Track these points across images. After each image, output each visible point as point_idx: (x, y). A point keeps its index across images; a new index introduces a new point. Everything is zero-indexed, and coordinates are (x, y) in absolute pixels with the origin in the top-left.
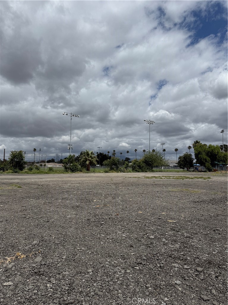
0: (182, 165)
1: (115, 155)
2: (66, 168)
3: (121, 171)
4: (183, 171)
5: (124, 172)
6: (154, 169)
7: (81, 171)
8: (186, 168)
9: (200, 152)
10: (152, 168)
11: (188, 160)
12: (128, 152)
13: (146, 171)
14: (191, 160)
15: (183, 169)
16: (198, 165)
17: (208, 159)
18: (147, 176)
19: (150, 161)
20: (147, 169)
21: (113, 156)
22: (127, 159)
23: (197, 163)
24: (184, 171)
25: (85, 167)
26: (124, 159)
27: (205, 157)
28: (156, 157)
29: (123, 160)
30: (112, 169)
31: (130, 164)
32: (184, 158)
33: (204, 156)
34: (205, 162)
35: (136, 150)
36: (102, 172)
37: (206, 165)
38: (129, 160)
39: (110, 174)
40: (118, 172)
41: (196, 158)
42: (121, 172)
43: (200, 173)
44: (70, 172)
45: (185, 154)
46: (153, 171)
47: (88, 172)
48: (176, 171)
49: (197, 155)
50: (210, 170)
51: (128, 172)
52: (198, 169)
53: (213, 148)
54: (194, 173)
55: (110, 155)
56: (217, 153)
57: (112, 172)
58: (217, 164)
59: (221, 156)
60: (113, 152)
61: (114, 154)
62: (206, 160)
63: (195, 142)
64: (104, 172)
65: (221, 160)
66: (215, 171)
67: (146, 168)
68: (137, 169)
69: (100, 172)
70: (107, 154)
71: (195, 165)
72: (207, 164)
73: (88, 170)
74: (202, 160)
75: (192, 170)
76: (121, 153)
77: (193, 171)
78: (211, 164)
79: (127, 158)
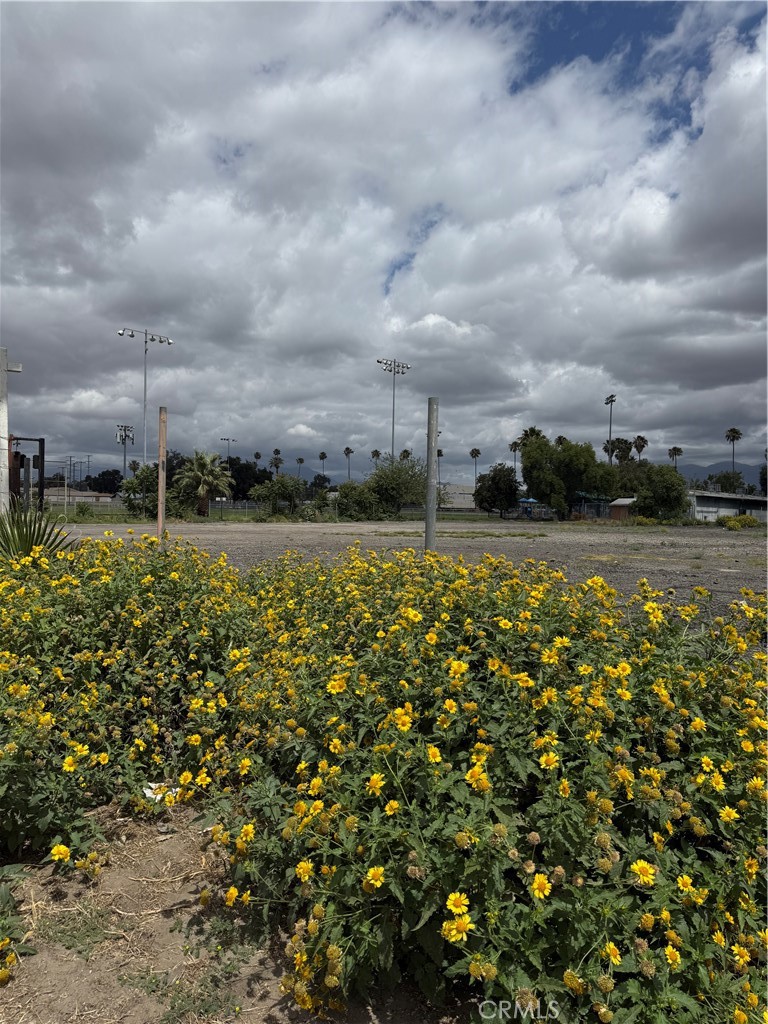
0: (487, 501)
1: (280, 465)
2: (132, 507)
3: (305, 519)
4: (487, 520)
5: (316, 522)
6: (403, 512)
7: (181, 517)
8: (497, 510)
9: (537, 462)
10: (399, 510)
11: (502, 485)
12: (323, 456)
13: (380, 519)
14: (512, 487)
15: (489, 511)
16: (531, 500)
17: (559, 483)
18: (383, 530)
19: (393, 488)
20: (384, 512)
21: (274, 469)
22: (321, 481)
23: (528, 494)
24: (489, 519)
25: (193, 504)
26: (311, 480)
27: (550, 477)
28: (412, 477)
29: (306, 483)
30: (277, 512)
31: (332, 495)
32: (493, 479)
33: (548, 475)
34: (551, 492)
35: (348, 451)
36: (248, 522)
37: (552, 500)
38: (327, 484)
39: (270, 525)
40: (295, 521)
41: (525, 481)
42: (305, 521)
43: (533, 525)
44: (146, 520)
45: (495, 470)
46: (400, 519)
47: (202, 518)
48: (468, 520)
49: (527, 472)
50: (562, 517)
51: (326, 522)
52: (530, 512)
53: (572, 453)
54: (518, 524)
55: (263, 464)
56: (583, 467)
57: (278, 521)
58: (584, 498)
59: (595, 477)
60: (274, 456)
61: (277, 463)
62: (551, 485)
63: (526, 431)
64: (253, 519)
65: (596, 488)
66: (577, 518)
67: (381, 510)
68: (354, 513)
69: (240, 521)
70: (252, 459)
71: (523, 502)
72: (554, 498)
73: (202, 512)
74: (543, 487)
75: (515, 515)
76: (301, 461)
77: (516, 519)
78: (566, 497)
79: (319, 475)
